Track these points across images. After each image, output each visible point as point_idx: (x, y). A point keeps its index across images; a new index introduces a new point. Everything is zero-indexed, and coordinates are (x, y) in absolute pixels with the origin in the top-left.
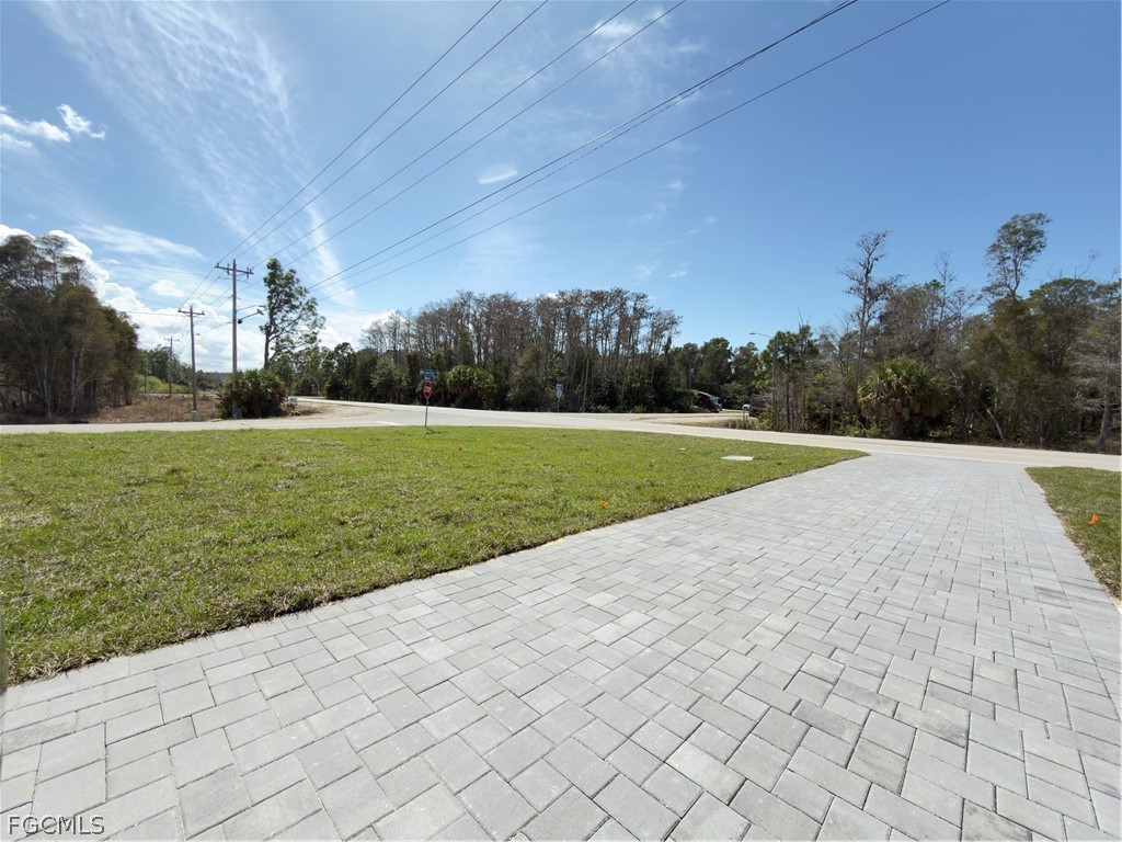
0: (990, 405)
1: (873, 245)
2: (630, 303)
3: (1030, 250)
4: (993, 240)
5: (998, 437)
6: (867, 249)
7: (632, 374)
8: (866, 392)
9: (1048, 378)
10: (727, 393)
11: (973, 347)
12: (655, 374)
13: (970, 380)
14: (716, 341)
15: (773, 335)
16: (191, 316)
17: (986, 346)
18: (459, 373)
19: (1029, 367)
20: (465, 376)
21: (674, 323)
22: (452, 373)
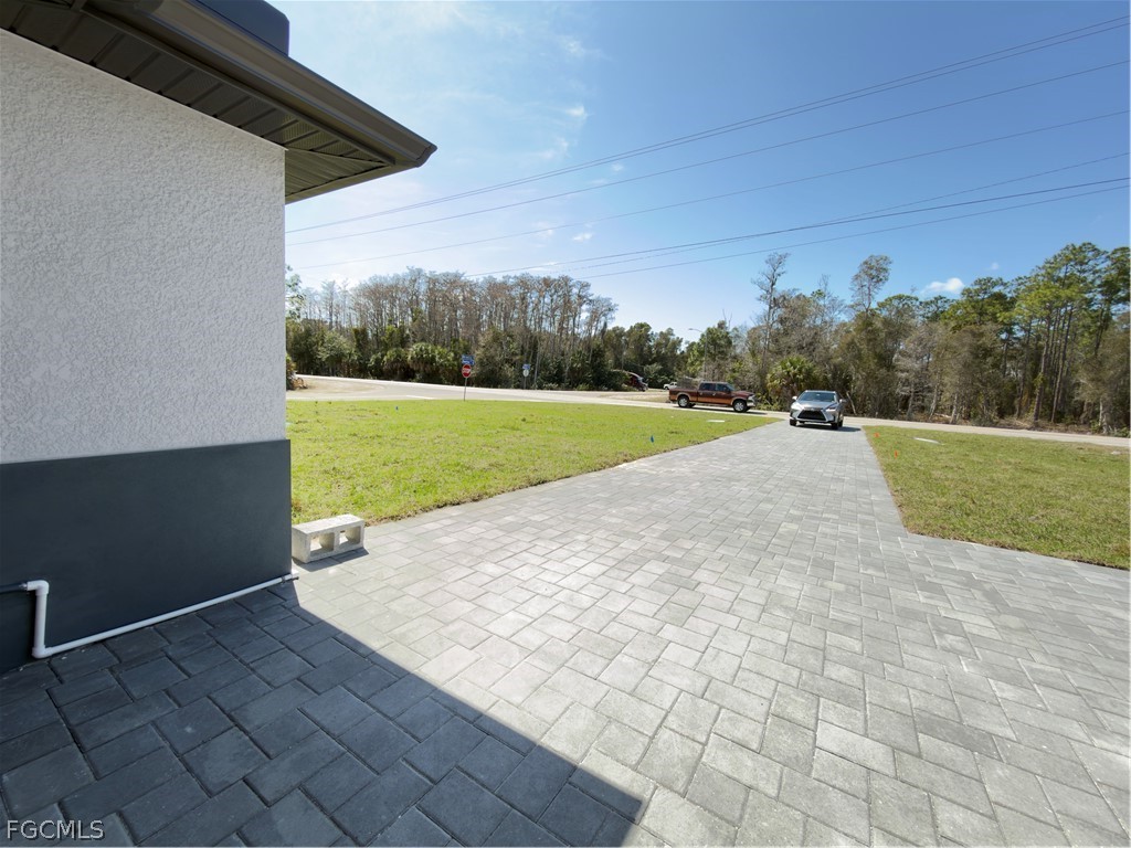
0: (849, 389)
1: (777, 262)
2: (575, 290)
3: (878, 282)
4: (856, 271)
5: (852, 413)
6: (773, 265)
7: (574, 355)
8: (772, 380)
9: (883, 371)
10: (648, 373)
11: (840, 347)
12: (593, 356)
13: (837, 370)
14: (641, 326)
15: (704, 330)
17: (848, 348)
18: (421, 350)
19: (872, 364)
20: (427, 353)
21: (610, 310)
22: (413, 350)
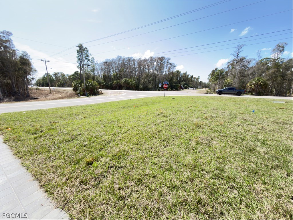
4: (274, 48)
6: (238, 49)
16: (45, 62)
20: (127, 81)
21: (175, 66)
22: (123, 80)
